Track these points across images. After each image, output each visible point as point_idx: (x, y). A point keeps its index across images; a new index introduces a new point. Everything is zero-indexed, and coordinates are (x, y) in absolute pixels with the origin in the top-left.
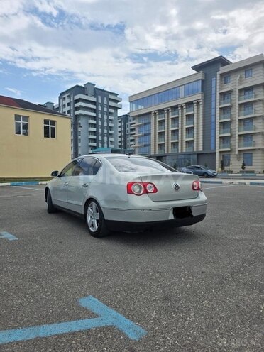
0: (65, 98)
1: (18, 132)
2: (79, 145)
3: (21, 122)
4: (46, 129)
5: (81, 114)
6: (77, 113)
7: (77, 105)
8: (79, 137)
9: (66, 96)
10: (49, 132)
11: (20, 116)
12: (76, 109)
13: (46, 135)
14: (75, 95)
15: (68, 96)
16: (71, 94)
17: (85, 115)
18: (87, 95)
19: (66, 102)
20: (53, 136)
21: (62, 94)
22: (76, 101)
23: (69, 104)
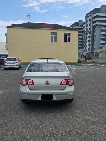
0: (88, 17)
1: (52, 41)
2: (95, 43)
3: (54, 36)
4: (65, 38)
5: (97, 25)
6: (94, 24)
7: (95, 20)
8: (95, 38)
9: (89, 15)
10: (67, 39)
11: (53, 33)
12: (94, 22)
13: (65, 41)
14: (94, 14)
15: (90, 15)
16: (91, 14)
17: (99, 25)
18: (101, 13)
19: (88, 19)
20: (69, 41)
21: (87, 15)
22: (94, 18)
23: (90, 20)
